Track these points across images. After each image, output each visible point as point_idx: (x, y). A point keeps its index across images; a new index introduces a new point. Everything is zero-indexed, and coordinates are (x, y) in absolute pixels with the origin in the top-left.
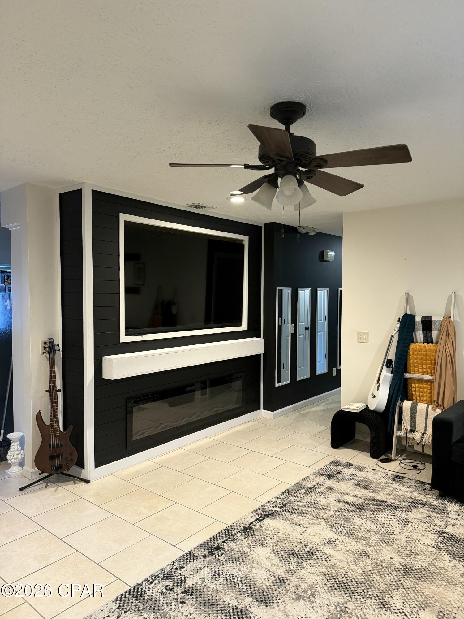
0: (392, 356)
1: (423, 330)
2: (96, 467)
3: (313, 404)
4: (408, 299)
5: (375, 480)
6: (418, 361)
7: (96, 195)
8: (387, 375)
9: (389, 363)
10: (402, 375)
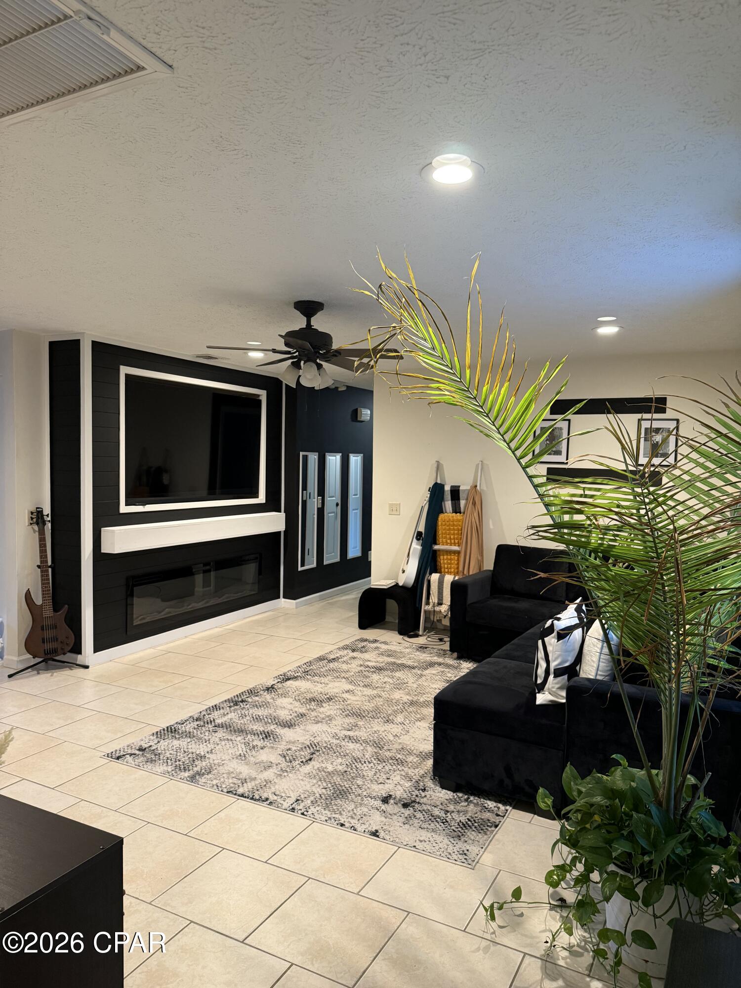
0: (422, 528)
1: (452, 500)
2: (95, 652)
3: (344, 593)
4: (439, 467)
5: (399, 651)
6: (446, 532)
7: (96, 345)
8: (417, 547)
9: (419, 535)
10: (431, 547)
